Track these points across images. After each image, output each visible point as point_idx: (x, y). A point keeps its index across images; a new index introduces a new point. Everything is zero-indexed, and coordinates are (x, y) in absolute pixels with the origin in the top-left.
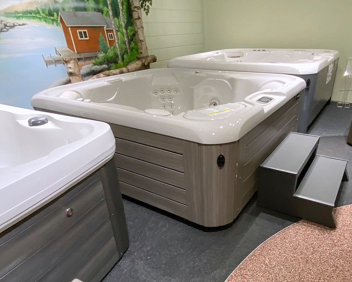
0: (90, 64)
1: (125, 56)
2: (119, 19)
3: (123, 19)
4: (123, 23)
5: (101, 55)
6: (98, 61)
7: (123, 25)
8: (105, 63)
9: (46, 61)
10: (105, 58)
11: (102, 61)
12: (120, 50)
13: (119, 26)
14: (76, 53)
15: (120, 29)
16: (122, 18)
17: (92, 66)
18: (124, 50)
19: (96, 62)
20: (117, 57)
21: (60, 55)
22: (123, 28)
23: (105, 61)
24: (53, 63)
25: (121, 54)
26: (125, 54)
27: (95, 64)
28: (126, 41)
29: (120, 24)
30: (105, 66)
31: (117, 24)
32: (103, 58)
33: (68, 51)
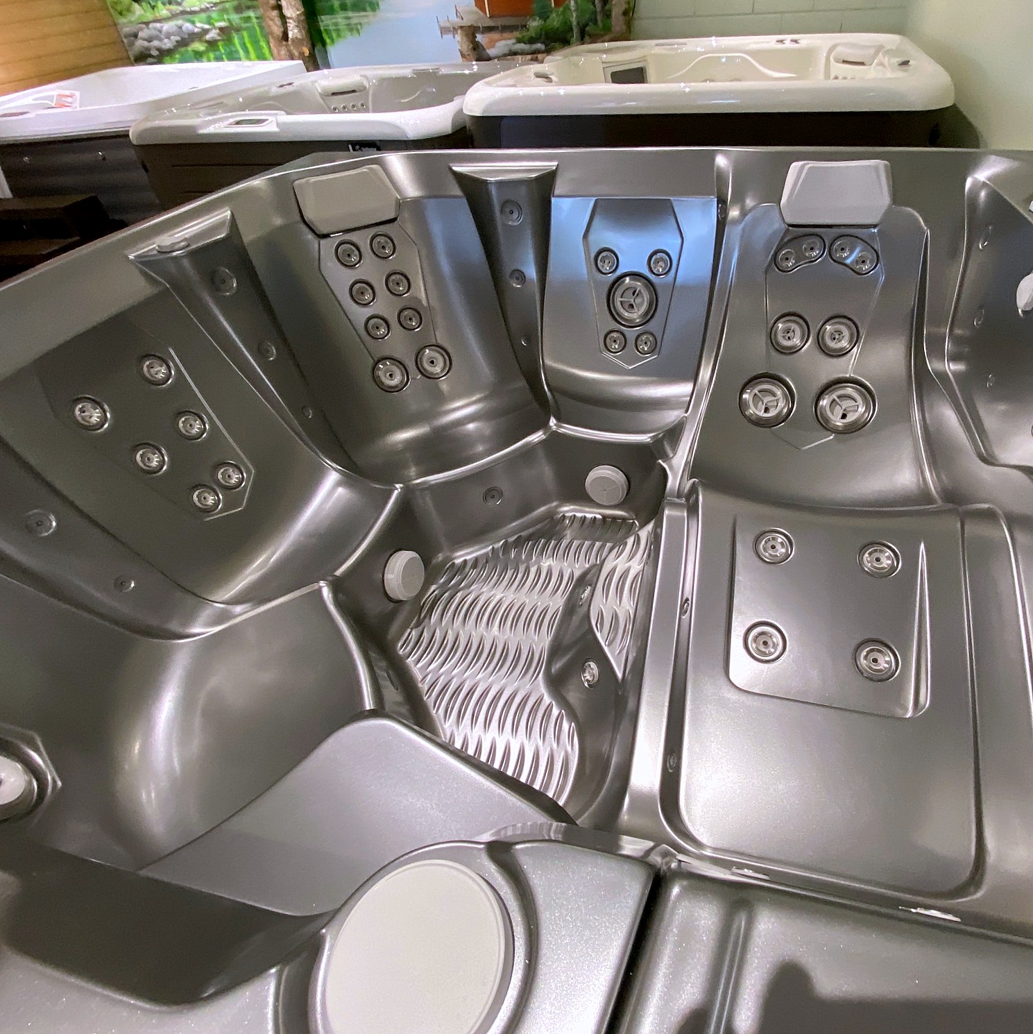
0: (510, 39)
5: (535, 24)
6: (527, 34)
8: (542, 40)
9: (441, 28)
10: (541, 29)
11: (534, 35)
12: (577, 16)
14: (488, 16)
17: (514, 44)
18: (587, 17)
19: (523, 37)
20: (571, 29)
21: (462, 19)
23: (541, 35)
24: (450, 31)
25: (578, 23)
26: (591, 23)
27: (519, 41)
30: (539, 46)
32: (539, 30)
33: (476, 13)
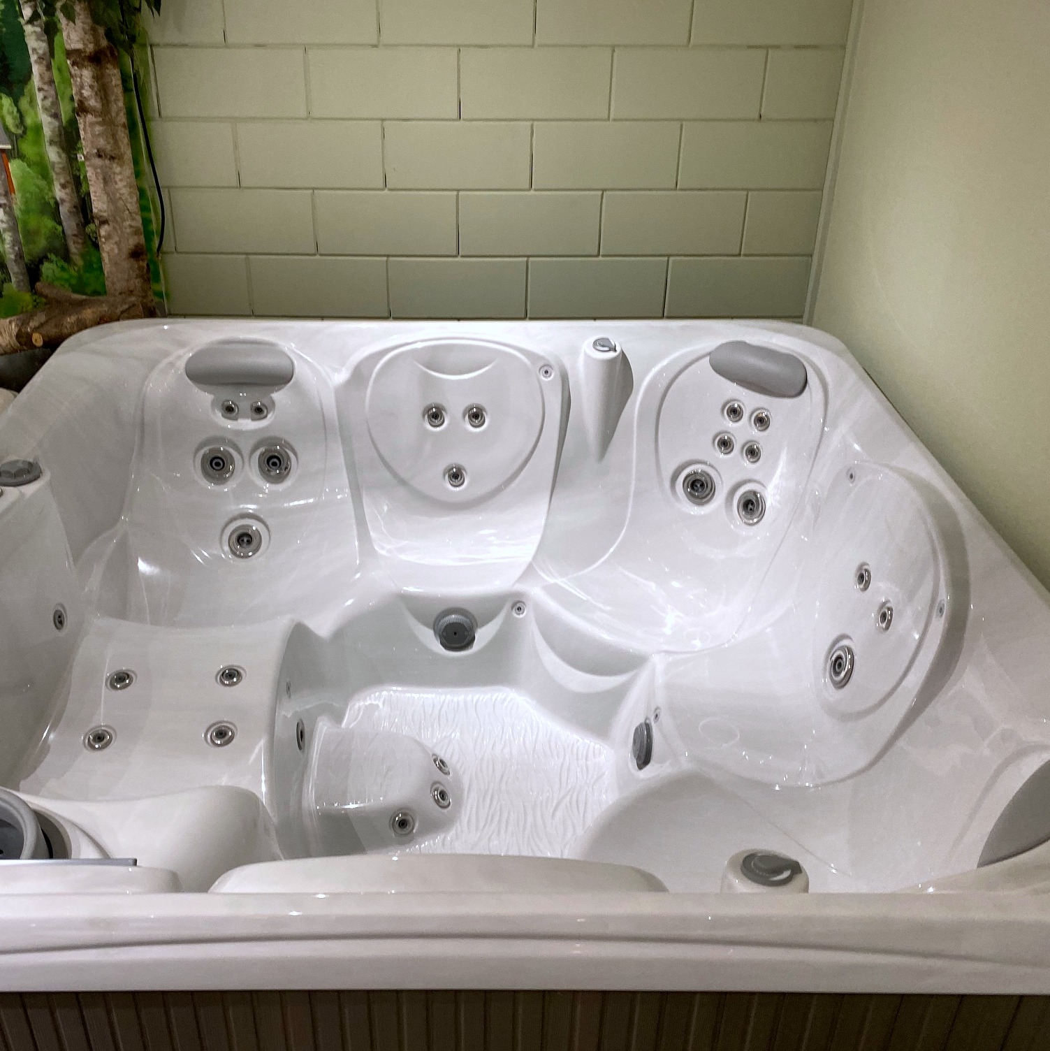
1: (47, 269)
2: (24, 103)
3: (48, 103)
4: (45, 119)
7: (48, 126)
12: (15, 242)
13: (20, 132)
15: (27, 148)
16: (39, 96)
18: (42, 243)
22: (47, 144)
25: (20, 256)
26: (52, 257)
28: (63, 201)
29: (29, 121)
31: (10, 122)
